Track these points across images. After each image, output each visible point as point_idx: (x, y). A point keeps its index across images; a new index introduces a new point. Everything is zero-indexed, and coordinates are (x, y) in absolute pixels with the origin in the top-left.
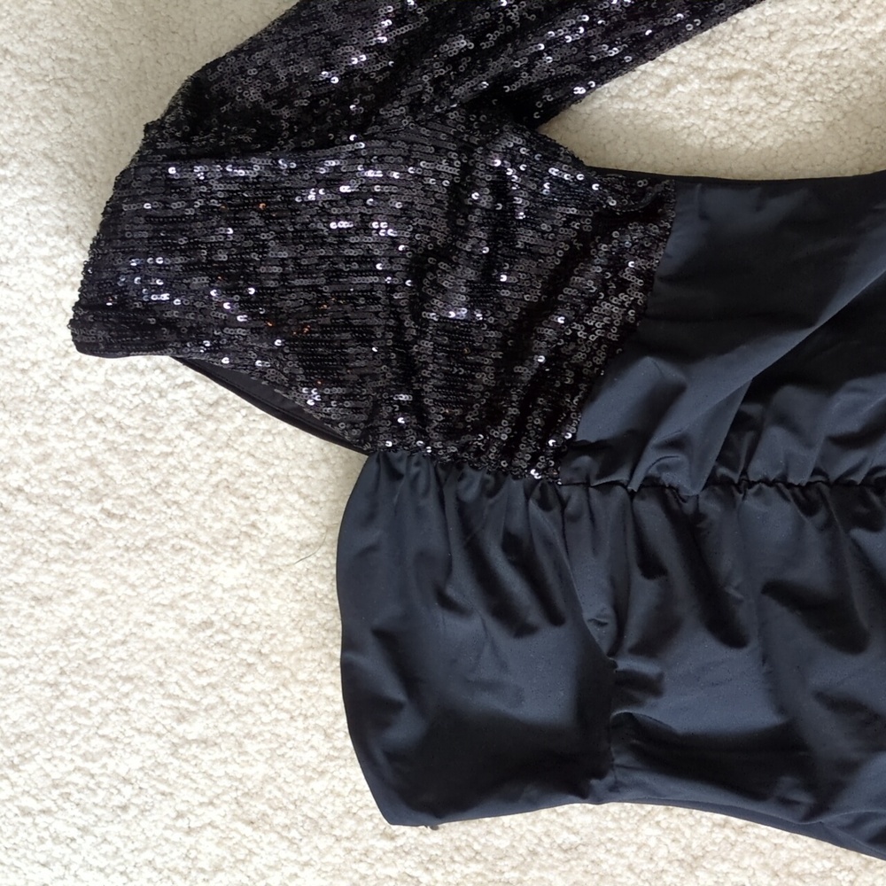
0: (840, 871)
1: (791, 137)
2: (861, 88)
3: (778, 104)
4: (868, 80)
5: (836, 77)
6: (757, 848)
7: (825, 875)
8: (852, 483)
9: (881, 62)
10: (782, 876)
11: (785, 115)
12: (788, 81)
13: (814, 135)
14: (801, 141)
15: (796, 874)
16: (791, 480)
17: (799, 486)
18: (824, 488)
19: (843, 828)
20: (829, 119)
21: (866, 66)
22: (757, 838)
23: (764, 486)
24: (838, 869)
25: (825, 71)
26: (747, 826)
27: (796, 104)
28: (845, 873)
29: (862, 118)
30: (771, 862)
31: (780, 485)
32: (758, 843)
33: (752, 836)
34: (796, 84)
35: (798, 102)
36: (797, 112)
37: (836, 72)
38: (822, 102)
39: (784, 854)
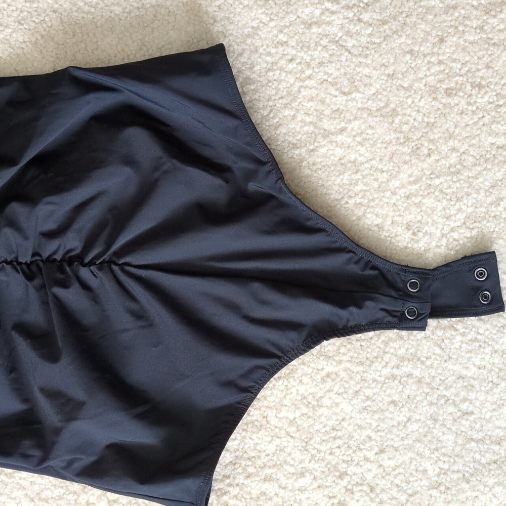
0: (68, 495)
1: (12, 51)
2: (51, 20)
3: (3, 31)
4: (54, 16)
5: (36, 14)
6: (21, 485)
7: (60, 498)
8: (55, 260)
9: (61, 5)
10: (35, 500)
11: (8, 37)
12: (8, 17)
13: (26, 50)
14: (19, 53)
15: (44, 498)
16: (20, 260)
17: (26, 263)
18: (41, 263)
19: (63, 468)
20: (33, 39)
21: (52, 7)
22: (20, 479)
23: (4, 264)
24: (67, 493)
25: (29, 10)
26: (14, 472)
27: (14, 31)
28: (71, 495)
29: (53, 39)
30: (29, 493)
31: (15, 263)
32: (21, 482)
33: (17, 478)
34: (13, 19)
35: (15, 29)
36: (14, 35)
37: (36, 11)
38: (29, 30)
39: (36, 488)
